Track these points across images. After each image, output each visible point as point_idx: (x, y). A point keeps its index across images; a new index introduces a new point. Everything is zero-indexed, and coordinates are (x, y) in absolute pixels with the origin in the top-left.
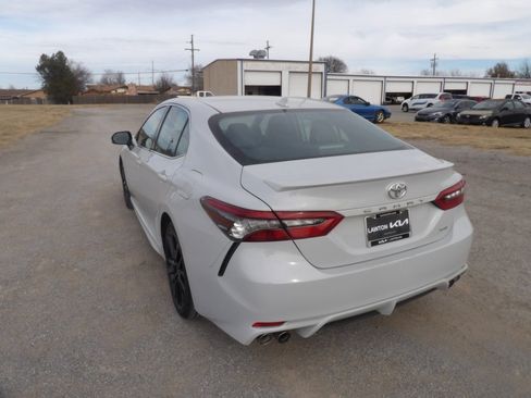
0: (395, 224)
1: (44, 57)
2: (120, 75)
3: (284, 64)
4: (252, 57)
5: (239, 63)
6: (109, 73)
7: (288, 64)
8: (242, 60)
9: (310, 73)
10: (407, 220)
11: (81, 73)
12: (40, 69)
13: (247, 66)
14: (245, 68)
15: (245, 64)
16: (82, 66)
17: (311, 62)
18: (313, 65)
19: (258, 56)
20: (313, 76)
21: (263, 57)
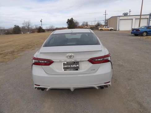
0: (73, 66)
1: (68, 20)
2: (87, 22)
3: (134, 16)
4: (124, 15)
5: (118, 17)
6: (84, 22)
7: (135, 16)
8: (119, 16)
9: (140, 19)
10: (78, 65)
11: (77, 23)
12: (67, 22)
13: (120, 18)
14: (120, 19)
15: (120, 17)
16: (77, 21)
17: (141, 15)
18: (142, 16)
19: (126, 15)
20: (141, 20)
21: (127, 15)
